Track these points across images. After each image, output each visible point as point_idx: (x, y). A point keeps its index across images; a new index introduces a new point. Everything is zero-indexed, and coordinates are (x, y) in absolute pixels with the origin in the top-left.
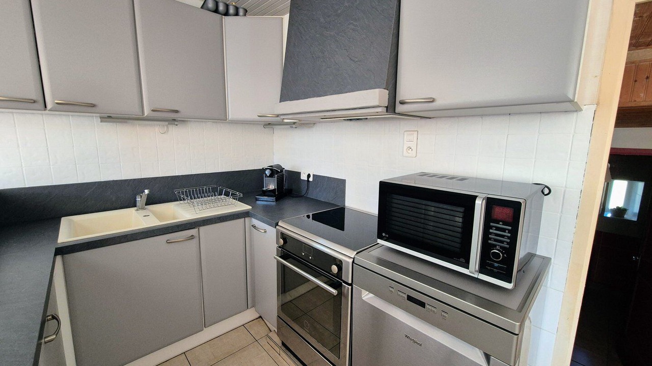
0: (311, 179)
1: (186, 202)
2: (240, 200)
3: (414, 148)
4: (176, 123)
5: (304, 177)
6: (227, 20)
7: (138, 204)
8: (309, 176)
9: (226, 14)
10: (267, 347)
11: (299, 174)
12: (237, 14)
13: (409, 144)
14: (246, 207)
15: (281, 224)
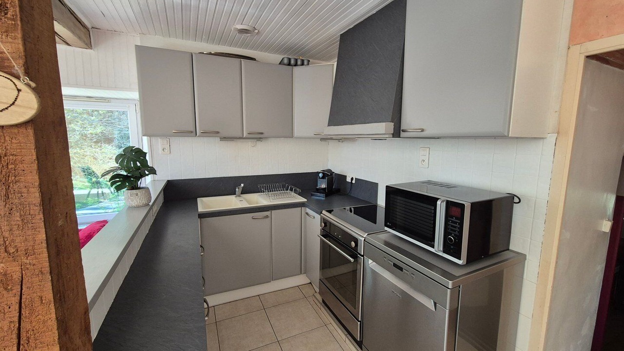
0: (354, 182)
1: (265, 193)
2: (300, 194)
3: (427, 161)
4: (261, 140)
5: (349, 180)
6: (296, 69)
7: (236, 193)
8: (352, 179)
9: (296, 65)
10: (312, 302)
11: (345, 177)
12: (303, 64)
13: (423, 158)
14: (303, 200)
15: (324, 212)
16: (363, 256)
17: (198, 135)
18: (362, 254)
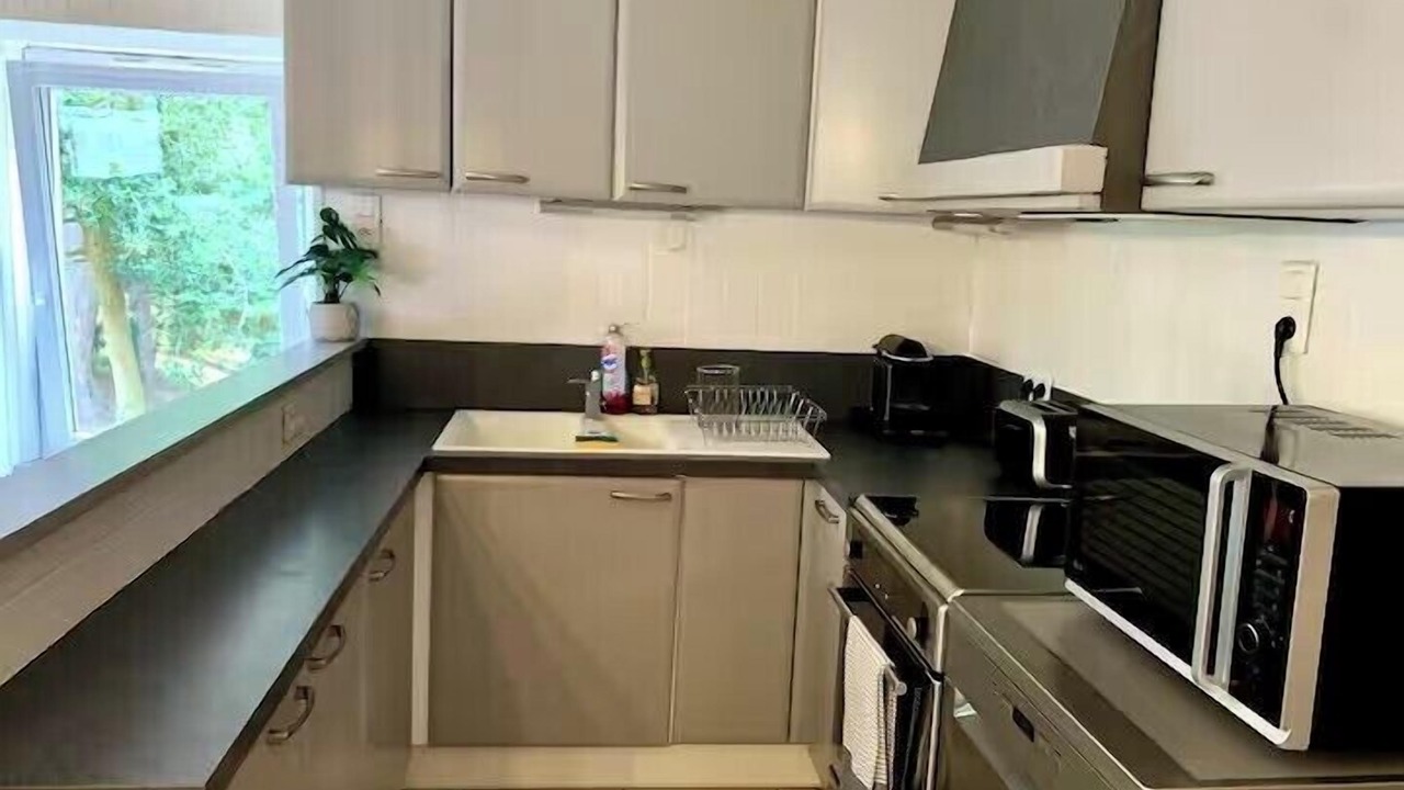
3: (1302, 322)
13: (1291, 308)
14: (819, 453)
15: (863, 501)
16: (939, 677)
17: (456, 185)
18: (938, 669)
